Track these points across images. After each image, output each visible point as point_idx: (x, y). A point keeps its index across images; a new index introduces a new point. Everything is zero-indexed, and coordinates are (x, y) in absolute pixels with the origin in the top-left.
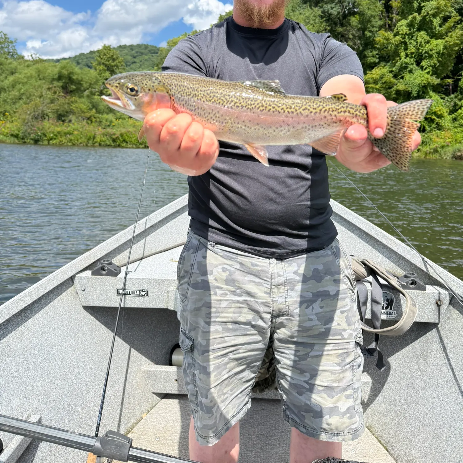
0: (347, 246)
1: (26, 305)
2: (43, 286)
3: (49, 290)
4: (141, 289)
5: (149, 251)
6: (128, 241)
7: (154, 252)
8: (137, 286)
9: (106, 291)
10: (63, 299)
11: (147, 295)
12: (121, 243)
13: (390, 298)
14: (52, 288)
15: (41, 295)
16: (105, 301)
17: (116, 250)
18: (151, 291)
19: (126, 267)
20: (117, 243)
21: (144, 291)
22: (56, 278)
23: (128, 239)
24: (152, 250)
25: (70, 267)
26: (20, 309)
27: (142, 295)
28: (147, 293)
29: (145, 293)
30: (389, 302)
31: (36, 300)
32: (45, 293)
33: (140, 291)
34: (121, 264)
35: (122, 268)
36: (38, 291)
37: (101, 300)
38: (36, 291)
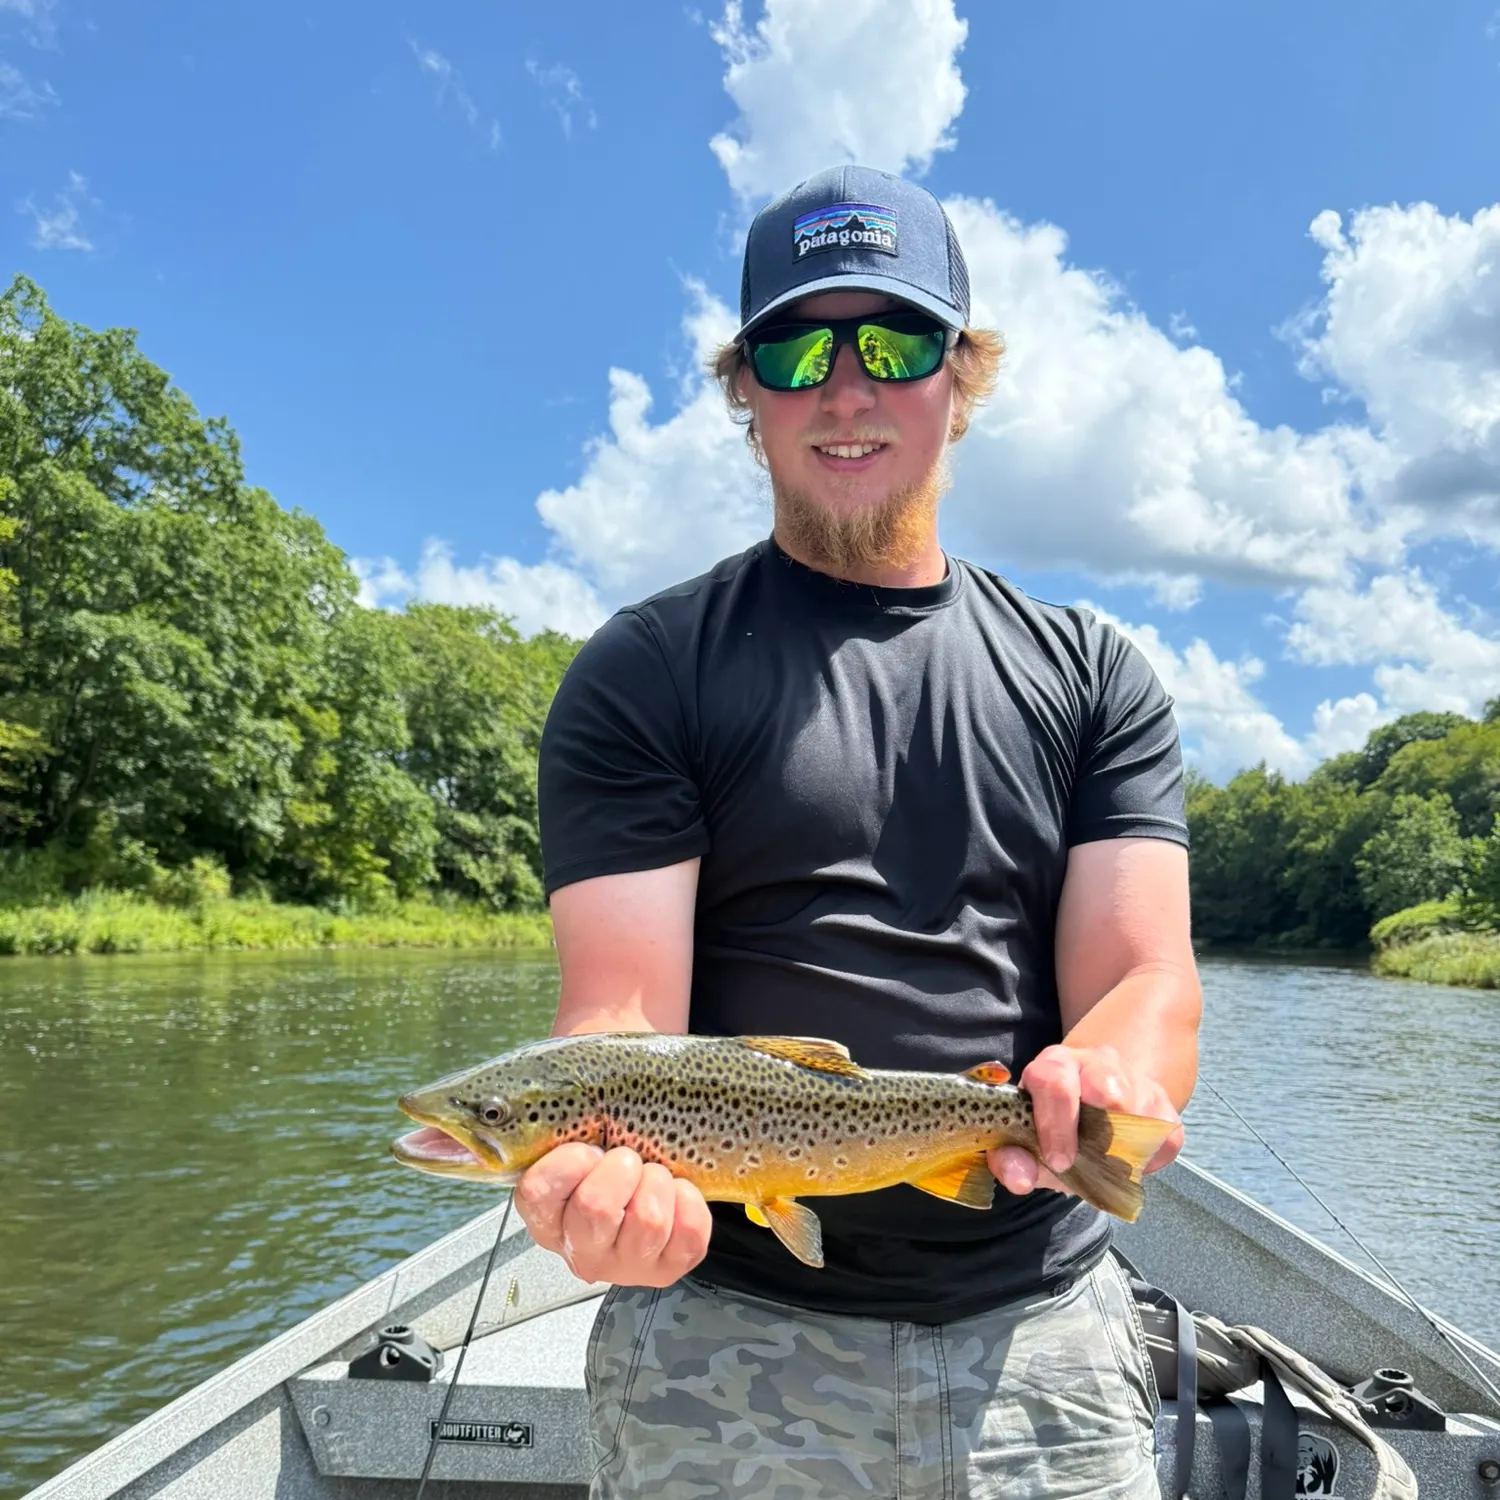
0: (1185, 1282)
1: (138, 1474)
2: (194, 1413)
3: (213, 1424)
4: (506, 1419)
5: (535, 1298)
6: (468, 1266)
7: (551, 1301)
8: (494, 1410)
9: (395, 1429)
10: (259, 1453)
11: (527, 1442)
12: (446, 1274)
13: (1323, 1455)
14: (220, 1418)
15: (187, 1441)
16: (392, 1460)
17: (430, 1295)
18: (539, 1425)
19: (459, 1350)
20: (430, 1273)
21: (518, 1429)
22: (234, 1385)
23: (466, 1261)
24: (545, 1295)
25: (280, 1351)
26: (121, 1484)
27: (511, 1440)
28: (527, 1436)
29: (519, 1434)
30: (1319, 1469)
31: (170, 1457)
32: (200, 1433)
33: (503, 1428)
34: (447, 1339)
35: (447, 1355)
36: (177, 1426)
37: (380, 1458)
38: (172, 1427)
